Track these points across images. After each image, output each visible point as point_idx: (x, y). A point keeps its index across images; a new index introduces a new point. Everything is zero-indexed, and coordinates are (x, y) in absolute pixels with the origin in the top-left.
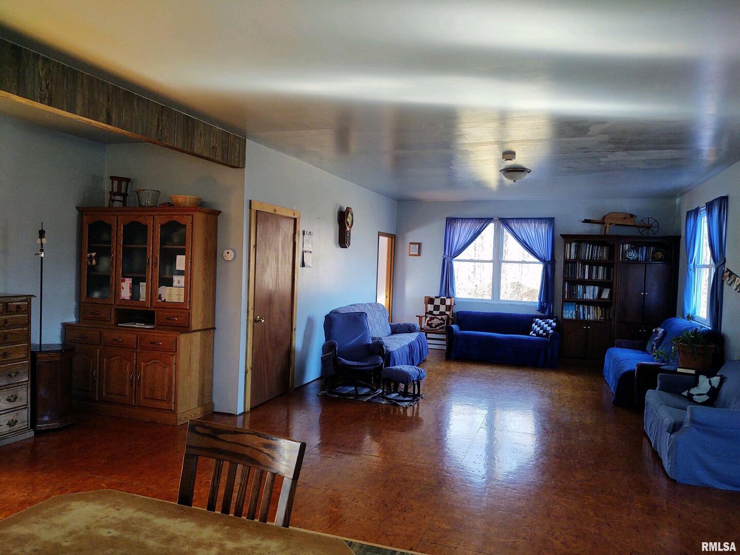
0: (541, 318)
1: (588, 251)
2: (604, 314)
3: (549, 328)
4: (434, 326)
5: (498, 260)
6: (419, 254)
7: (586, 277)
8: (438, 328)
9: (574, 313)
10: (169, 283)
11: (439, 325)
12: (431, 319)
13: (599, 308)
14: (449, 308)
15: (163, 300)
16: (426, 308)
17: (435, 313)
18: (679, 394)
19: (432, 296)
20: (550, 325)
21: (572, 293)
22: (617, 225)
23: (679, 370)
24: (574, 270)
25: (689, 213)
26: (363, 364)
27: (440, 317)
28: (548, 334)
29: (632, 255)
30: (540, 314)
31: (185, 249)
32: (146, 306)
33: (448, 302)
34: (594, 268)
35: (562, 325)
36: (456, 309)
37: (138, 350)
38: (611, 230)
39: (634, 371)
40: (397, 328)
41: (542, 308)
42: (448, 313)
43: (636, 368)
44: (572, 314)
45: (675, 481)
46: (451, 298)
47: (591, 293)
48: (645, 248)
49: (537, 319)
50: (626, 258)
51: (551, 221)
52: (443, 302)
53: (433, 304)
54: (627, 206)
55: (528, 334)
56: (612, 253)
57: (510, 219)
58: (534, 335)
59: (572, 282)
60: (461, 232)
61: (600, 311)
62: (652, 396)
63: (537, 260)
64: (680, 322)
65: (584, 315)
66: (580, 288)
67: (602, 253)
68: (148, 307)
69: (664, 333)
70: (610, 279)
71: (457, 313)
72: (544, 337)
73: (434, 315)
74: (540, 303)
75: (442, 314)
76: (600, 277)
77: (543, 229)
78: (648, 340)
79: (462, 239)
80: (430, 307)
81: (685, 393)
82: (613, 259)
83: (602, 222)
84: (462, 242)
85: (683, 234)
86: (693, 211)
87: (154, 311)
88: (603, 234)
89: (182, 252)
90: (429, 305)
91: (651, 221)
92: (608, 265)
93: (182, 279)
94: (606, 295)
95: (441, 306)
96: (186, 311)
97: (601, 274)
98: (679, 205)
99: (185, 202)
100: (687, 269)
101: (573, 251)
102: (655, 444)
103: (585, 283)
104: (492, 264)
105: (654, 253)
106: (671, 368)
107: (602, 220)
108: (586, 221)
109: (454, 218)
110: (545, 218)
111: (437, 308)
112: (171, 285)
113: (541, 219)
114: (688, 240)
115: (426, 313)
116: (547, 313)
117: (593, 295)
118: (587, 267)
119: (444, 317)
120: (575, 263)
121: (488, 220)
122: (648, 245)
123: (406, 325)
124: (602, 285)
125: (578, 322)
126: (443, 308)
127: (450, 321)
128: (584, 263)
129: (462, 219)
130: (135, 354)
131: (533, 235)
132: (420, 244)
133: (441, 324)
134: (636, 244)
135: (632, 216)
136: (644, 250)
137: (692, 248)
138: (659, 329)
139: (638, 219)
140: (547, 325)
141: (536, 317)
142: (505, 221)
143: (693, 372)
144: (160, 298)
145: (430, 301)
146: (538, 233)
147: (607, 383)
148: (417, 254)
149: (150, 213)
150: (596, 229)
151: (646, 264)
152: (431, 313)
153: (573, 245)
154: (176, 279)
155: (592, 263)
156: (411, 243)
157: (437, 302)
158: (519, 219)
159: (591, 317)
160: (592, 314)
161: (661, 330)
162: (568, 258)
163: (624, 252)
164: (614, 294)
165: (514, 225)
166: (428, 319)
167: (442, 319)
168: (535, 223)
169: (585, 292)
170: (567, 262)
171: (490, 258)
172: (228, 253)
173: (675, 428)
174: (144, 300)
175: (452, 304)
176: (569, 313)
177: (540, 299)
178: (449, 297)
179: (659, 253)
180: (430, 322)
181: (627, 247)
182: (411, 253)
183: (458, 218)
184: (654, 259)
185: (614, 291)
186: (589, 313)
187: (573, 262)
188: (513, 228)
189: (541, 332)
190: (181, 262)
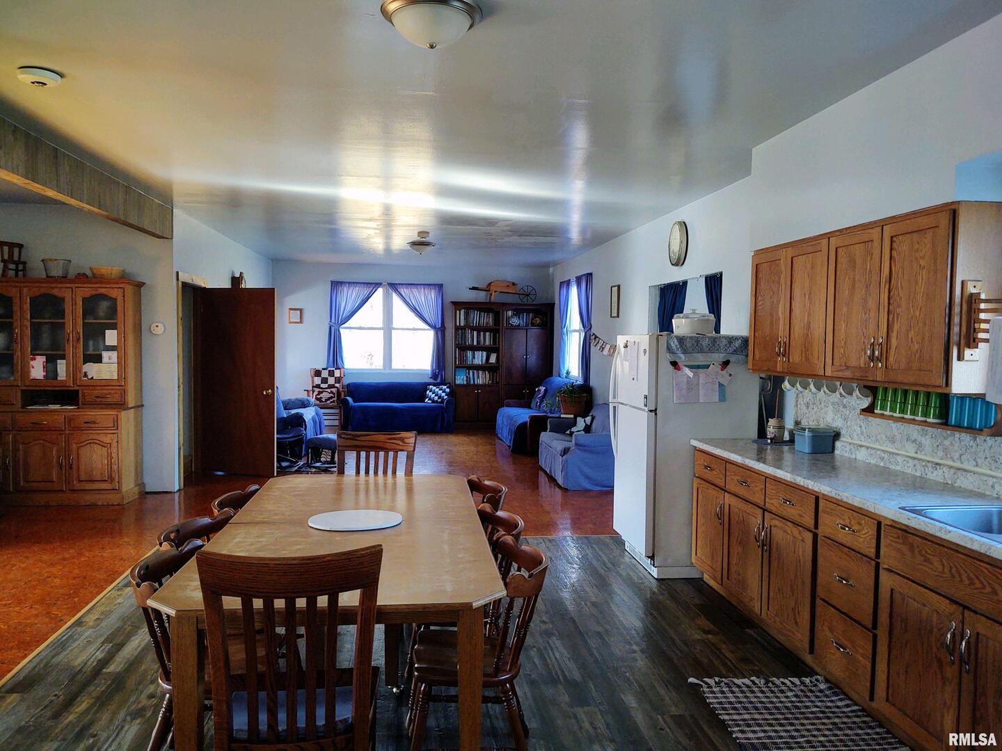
0: (434, 385)
1: (477, 318)
2: (492, 378)
3: (443, 394)
4: (323, 400)
5: (388, 328)
6: (301, 322)
7: (475, 343)
8: (328, 402)
9: (465, 379)
10: (98, 359)
11: (329, 399)
12: (320, 393)
13: (487, 372)
14: (338, 380)
15: (90, 377)
16: (313, 382)
17: (323, 386)
18: (564, 433)
19: (319, 368)
20: (444, 392)
21: (463, 358)
22: (501, 292)
23: (562, 416)
24: (464, 336)
25: (561, 283)
26: (286, 436)
27: (329, 390)
28: (443, 400)
29: (515, 321)
30: (432, 381)
31: (116, 323)
32: (67, 384)
33: (337, 373)
34: (482, 333)
35: (455, 391)
36: (346, 381)
37: (67, 432)
38: (495, 298)
39: (526, 423)
40: (288, 404)
41: (434, 376)
42: (337, 385)
43: (528, 420)
44: (463, 380)
45: (567, 489)
46: (339, 369)
47: (479, 358)
48: (525, 314)
49: (431, 387)
50: (509, 324)
51: (440, 287)
52: (331, 374)
53: (320, 376)
54: (510, 274)
55: (424, 402)
56: (497, 320)
57: (399, 284)
58: (430, 402)
59: (462, 348)
60: (349, 297)
61: (488, 376)
62: (545, 437)
63: (427, 327)
64: (556, 380)
65: (474, 379)
66: (469, 354)
67: (488, 320)
68: (71, 386)
69: (546, 391)
70: (496, 344)
71: (349, 384)
72: (440, 403)
73: (322, 388)
74: (433, 370)
75: (331, 386)
76: (487, 343)
77: (432, 294)
78: (533, 397)
79: (350, 305)
80: (318, 380)
81: (568, 432)
82: (499, 326)
83: (487, 289)
84: (349, 308)
85: (557, 302)
86: (565, 281)
87: (78, 391)
88: (488, 301)
89: (113, 327)
90: (316, 378)
91: (530, 289)
92: (495, 331)
93: (114, 355)
94: (493, 359)
95: (329, 378)
96: (122, 388)
97: (488, 340)
98: (553, 274)
99: (111, 274)
100: (562, 334)
101: (462, 318)
102: (551, 471)
103: (474, 349)
104: (382, 331)
105: (532, 319)
106: (557, 415)
107: (487, 287)
108: (474, 288)
109: (339, 282)
110: (434, 285)
111: (325, 381)
112: (101, 362)
113: (430, 285)
114: (562, 308)
115: (313, 387)
116: (439, 380)
117: (482, 360)
118: (475, 333)
119: (334, 390)
120: (465, 329)
121: (378, 285)
122: (528, 312)
123: (299, 400)
124: (489, 350)
125: (468, 386)
126: (331, 381)
127: (343, 394)
128: (473, 329)
129: (349, 283)
130: (64, 436)
131: (423, 300)
132: (301, 310)
133: (332, 398)
134: (518, 311)
135: (514, 284)
136: (525, 317)
137: (565, 316)
138: (541, 388)
139: (519, 287)
140: (441, 391)
141: (430, 384)
142: (394, 286)
143: (572, 416)
144: (86, 375)
145: (318, 373)
146: (428, 300)
147: (501, 440)
148: (299, 321)
149: (69, 285)
150: (481, 297)
151: (527, 329)
152: (318, 386)
153: (462, 311)
154: (106, 355)
155: (480, 329)
156: (290, 309)
157: (325, 374)
158: (409, 284)
159: (480, 381)
160: (481, 379)
161: (543, 389)
162: (458, 324)
163: (508, 319)
164: (500, 358)
165: (404, 291)
166: (316, 393)
167: (332, 392)
168: (424, 289)
169: (474, 357)
170: (457, 328)
171: (381, 325)
172: (157, 326)
173: (565, 451)
174: (64, 379)
175: (342, 376)
176: (461, 379)
177: (432, 366)
178: (338, 368)
179: (538, 319)
180: (318, 397)
181: (510, 313)
182: (292, 320)
183: (345, 283)
184: (533, 325)
185: (500, 355)
186: (478, 377)
187: (463, 328)
188: (403, 294)
189: (436, 398)
190: (111, 337)
